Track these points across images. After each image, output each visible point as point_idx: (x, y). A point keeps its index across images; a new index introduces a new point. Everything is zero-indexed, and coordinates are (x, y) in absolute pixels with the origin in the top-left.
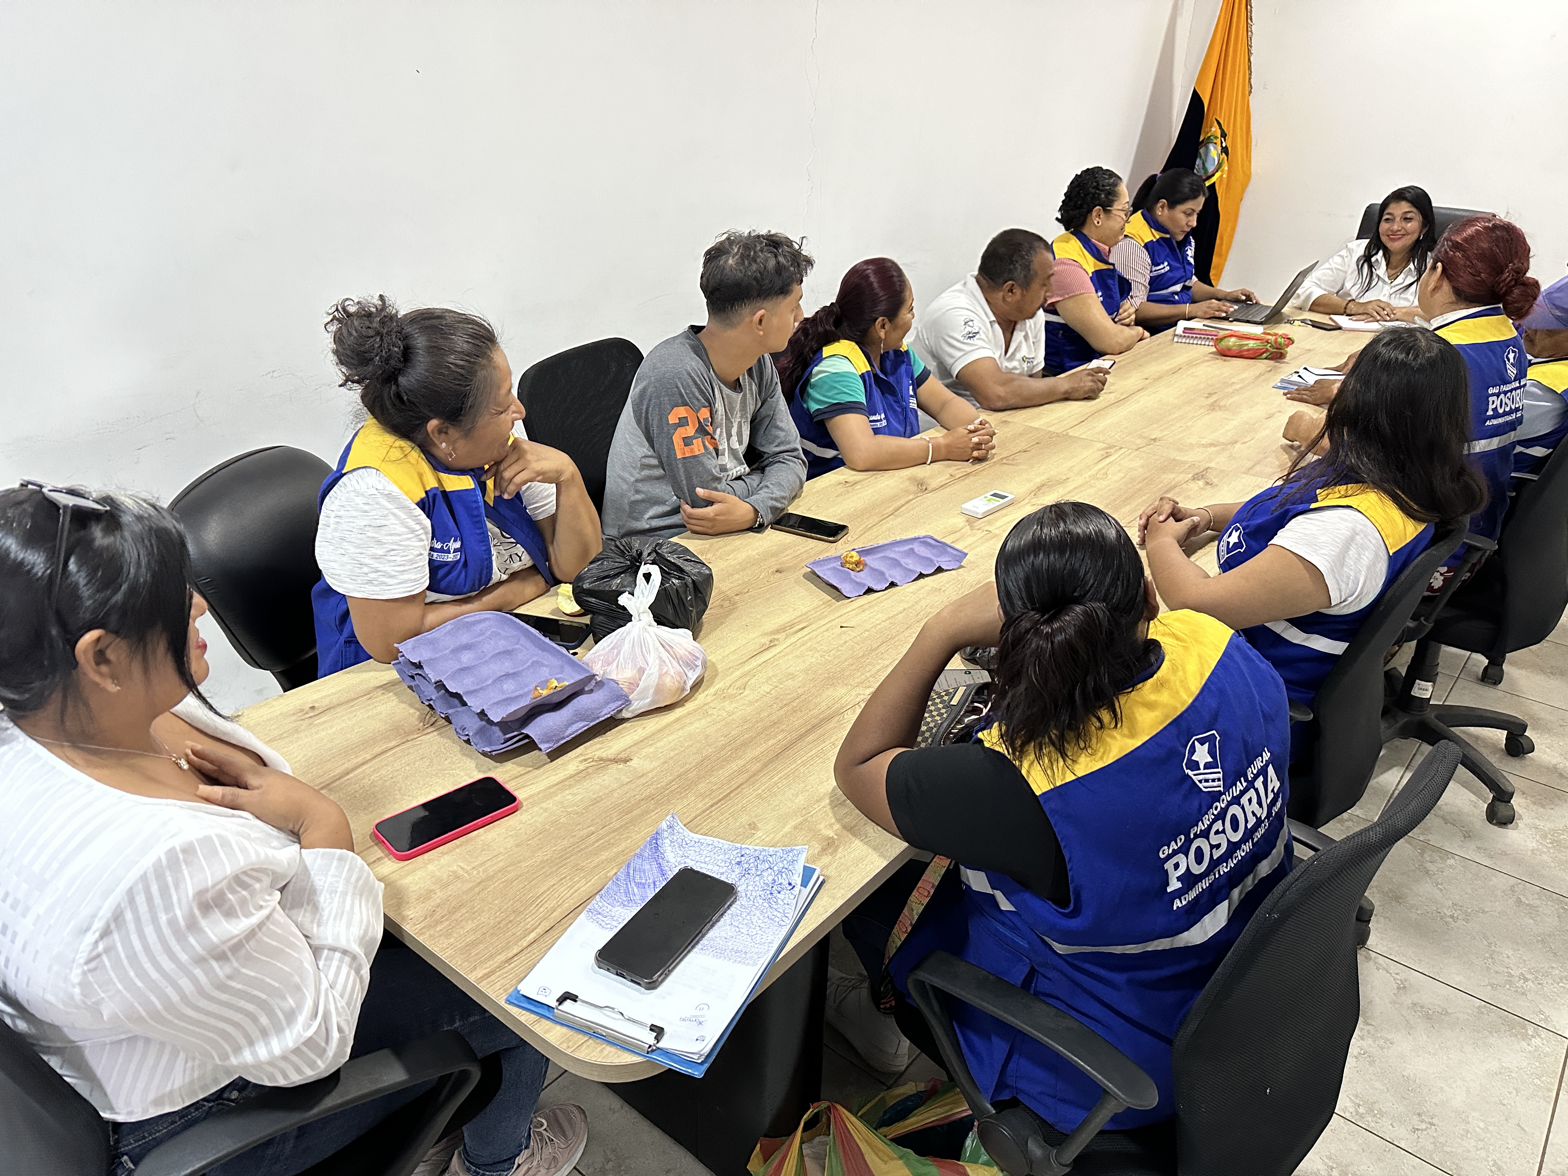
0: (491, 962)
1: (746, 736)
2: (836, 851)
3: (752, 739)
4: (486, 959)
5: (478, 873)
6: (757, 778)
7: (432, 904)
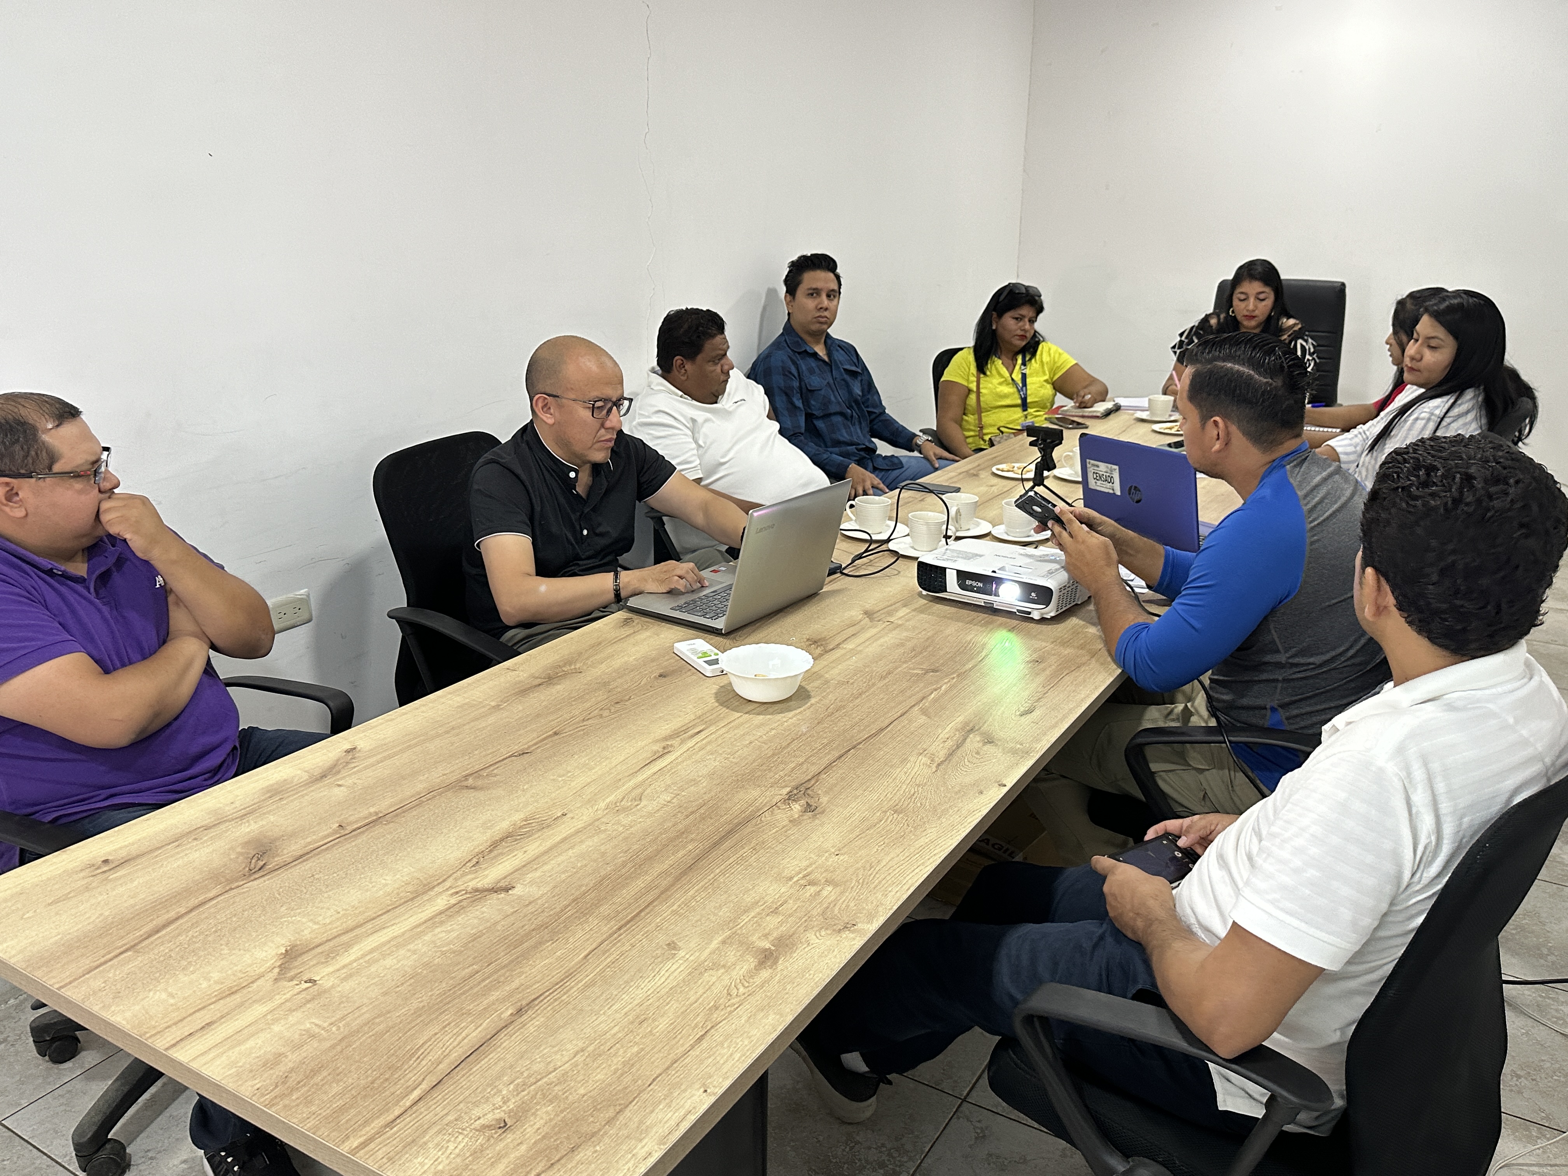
0: (367, 1129)
1: (651, 849)
2: (775, 962)
3: (658, 852)
4: (360, 1126)
5: (339, 1028)
6: (669, 893)
7: (283, 1069)
